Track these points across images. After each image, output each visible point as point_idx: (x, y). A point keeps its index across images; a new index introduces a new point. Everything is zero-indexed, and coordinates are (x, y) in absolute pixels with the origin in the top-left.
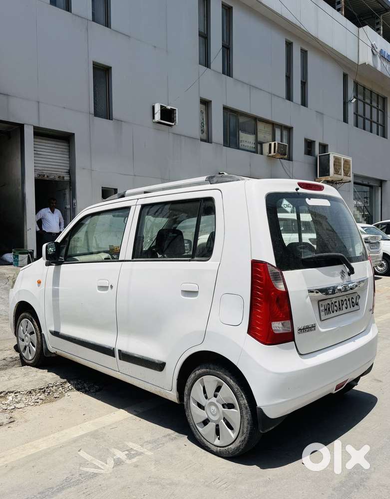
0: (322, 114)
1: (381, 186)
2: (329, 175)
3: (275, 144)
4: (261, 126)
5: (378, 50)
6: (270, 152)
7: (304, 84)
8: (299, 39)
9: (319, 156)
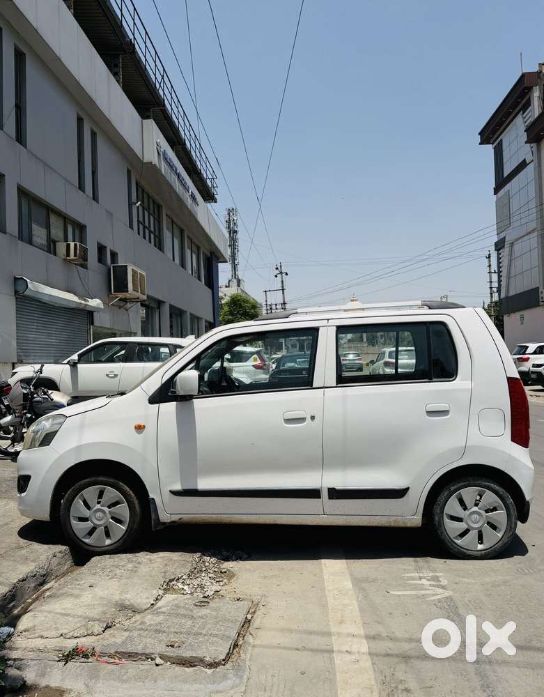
0: (111, 214)
1: (159, 308)
2: (127, 292)
3: (75, 245)
4: (53, 219)
5: (162, 150)
6: (68, 254)
7: (94, 173)
8: (90, 117)
9: (113, 267)
